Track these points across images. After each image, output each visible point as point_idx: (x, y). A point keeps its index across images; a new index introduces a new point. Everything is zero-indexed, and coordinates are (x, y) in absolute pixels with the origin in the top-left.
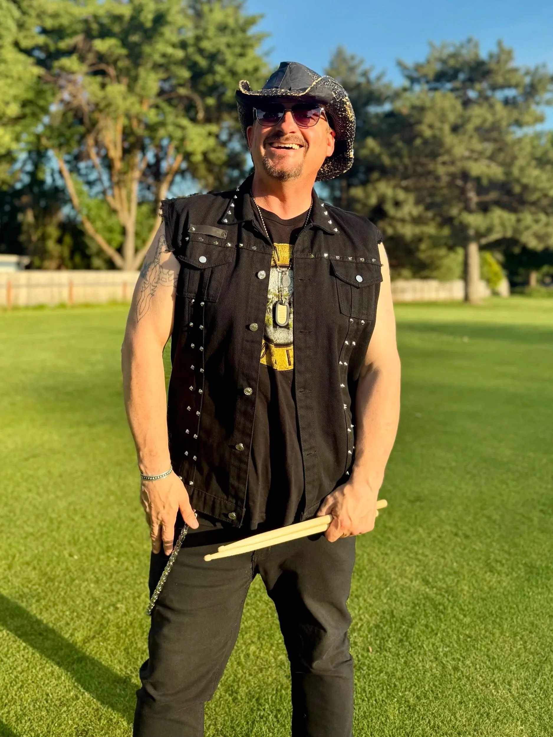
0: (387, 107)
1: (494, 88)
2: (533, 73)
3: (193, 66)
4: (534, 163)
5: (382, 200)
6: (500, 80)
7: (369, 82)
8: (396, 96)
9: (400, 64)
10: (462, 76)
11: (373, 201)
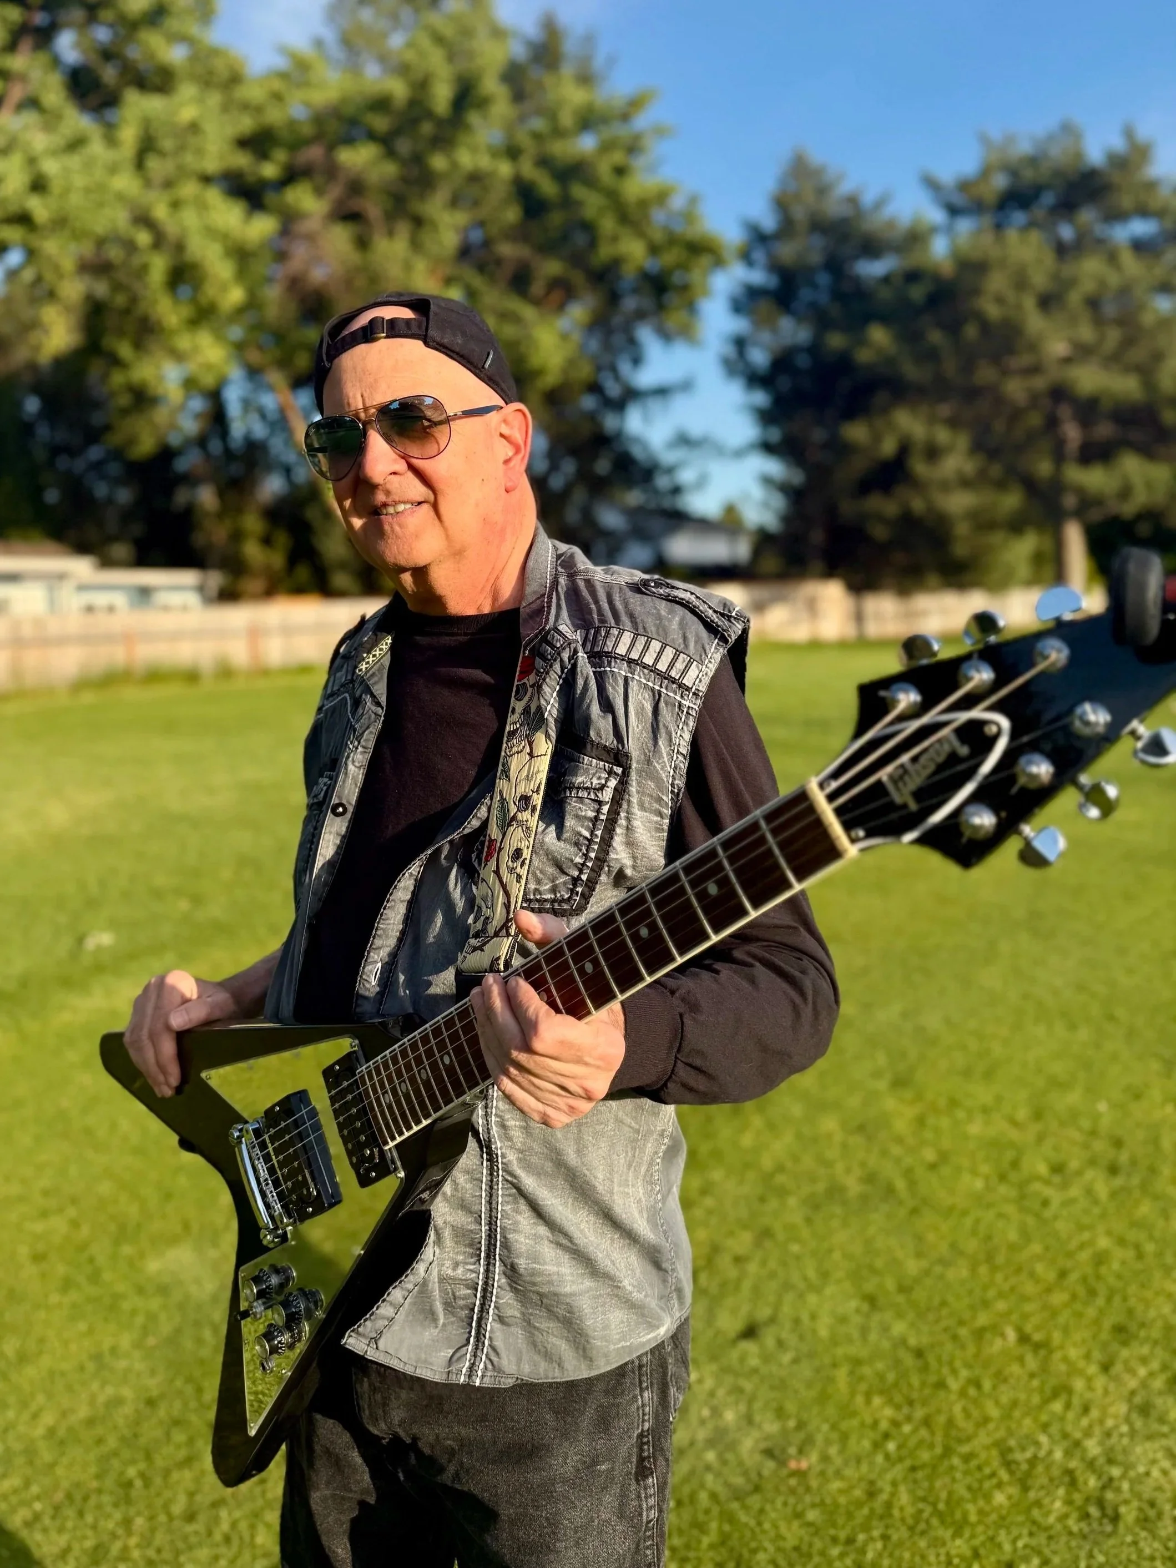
0: (890, 264)
1: (1116, 216)
5: (904, 449)
6: (1126, 201)
7: (858, 215)
9: (931, 184)
10: (1048, 199)
11: (888, 447)
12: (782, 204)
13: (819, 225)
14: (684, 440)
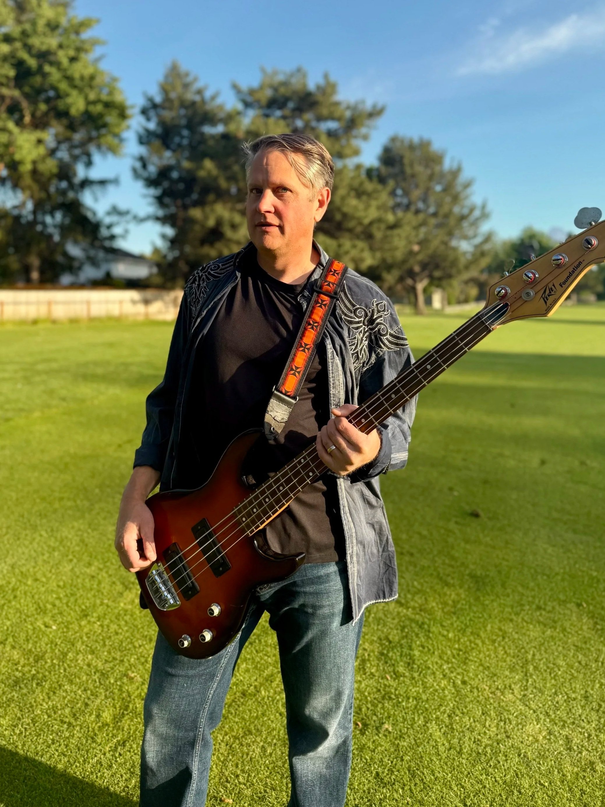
0: (220, 129)
1: (320, 119)
2: (354, 108)
3: (19, 65)
4: (353, 193)
5: (219, 223)
6: (325, 112)
7: (203, 102)
8: (229, 118)
9: (235, 87)
10: (291, 105)
11: (211, 222)
12: (165, 90)
13: (183, 104)
14: (115, 211)
